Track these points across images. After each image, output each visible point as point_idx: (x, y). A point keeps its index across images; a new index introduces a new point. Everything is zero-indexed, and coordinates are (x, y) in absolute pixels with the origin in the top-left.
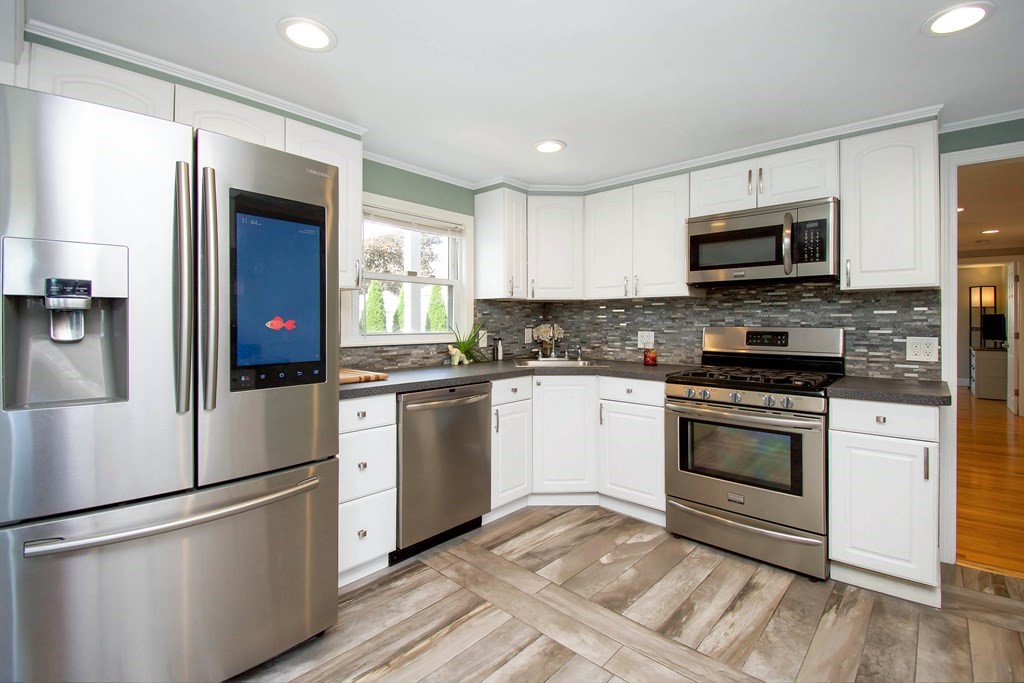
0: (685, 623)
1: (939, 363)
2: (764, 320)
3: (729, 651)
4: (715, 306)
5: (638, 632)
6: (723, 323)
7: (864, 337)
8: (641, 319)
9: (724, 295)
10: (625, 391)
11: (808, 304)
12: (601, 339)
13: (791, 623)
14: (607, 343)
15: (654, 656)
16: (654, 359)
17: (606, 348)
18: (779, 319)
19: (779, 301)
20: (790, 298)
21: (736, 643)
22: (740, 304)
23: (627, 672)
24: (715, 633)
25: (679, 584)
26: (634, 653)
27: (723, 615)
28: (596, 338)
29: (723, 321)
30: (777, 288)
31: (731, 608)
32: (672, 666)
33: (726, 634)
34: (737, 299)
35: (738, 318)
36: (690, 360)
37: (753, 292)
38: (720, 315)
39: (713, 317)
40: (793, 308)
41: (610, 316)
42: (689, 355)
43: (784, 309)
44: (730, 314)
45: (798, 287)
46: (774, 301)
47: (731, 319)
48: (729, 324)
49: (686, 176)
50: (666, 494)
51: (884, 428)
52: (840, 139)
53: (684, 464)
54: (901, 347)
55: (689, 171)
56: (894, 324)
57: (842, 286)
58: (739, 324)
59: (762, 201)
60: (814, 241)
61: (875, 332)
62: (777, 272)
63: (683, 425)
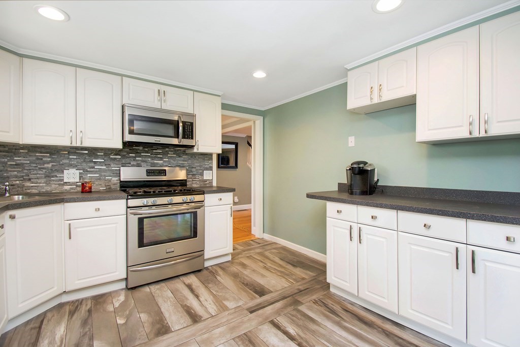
0: (195, 312)
1: (212, 180)
2: (152, 164)
3: (220, 308)
4: (124, 156)
5: (189, 330)
6: (130, 165)
7: (191, 171)
8: (67, 161)
9: (130, 150)
10: (95, 210)
11: (171, 157)
12: (23, 176)
13: (216, 287)
14: (30, 180)
15: (208, 330)
16: (90, 188)
17: (28, 184)
18: (160, 163)
19: (159, 155)
20: (163, 154)
21: (217, 304)
22: (139, 155)
23: (213, 343)
24: (207, 307)
25: (169, 303)
26: (202, 336)
27: (199, 300)
28: (16, 177)
29: (130, 164)
30: (158, 148)
31: (197, 296)
32: (218, 327)
33: (210, 304)
34: (138, 153)
35: (138, 162)
36: (108, 187)
37: (146, 149)
38: (128, 160)
39: (124, 162)
40: (165, 158)
41: (34, 158)
42: (107, 184)
43: (161, 159)
44: (134, 160)
45: (167, 149)
46: (156, 155)
47: (135, 163)
48: (133, 166)
49: (120, 77)
50: (127, 267)
51: (221, 203)
52: (194, 91)
53: (141, 244)
54: (202, 174)
55: (122, 75)
56: (200, 166)
57: (195, 150)
58: (139, 165)
59: (164, 107)
60: (189, 130)
61: (194, 170)
62: (175, 141)
63: (141, 221)
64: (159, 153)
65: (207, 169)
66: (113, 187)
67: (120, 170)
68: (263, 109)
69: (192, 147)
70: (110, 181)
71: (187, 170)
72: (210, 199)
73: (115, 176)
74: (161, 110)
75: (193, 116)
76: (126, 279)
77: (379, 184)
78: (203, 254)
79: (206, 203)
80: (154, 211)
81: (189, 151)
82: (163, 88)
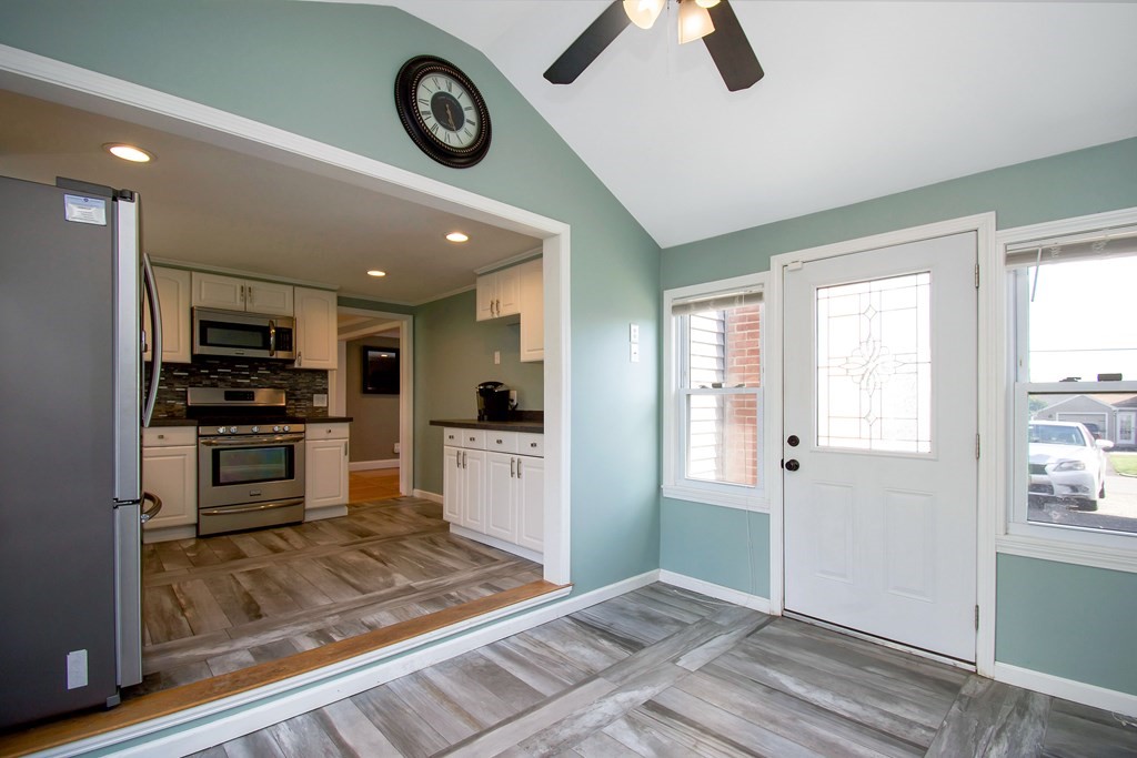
0: (279, 548)
1: (327, 407)
2: (233, 383)
3: (309, 545)
4: (194, 372)
6: (202, 385)
7: (294, 395)
9: (202, 365)
10: (157, 437)
11: (262, 374)
13: (313, 534)
18: (245, 383)
19: (243, 371)
20: (250, 370)
21: (307, 543)
22: (215, 371)
24: (294, 545)
25: (250, 544)
27: (288, 542)
29: (201, 383)
30: (242, 363)
31: (286, 540)
33: (298, 543)
34: (213, 368)
35: (213, 382)
36: (171, 413)
37: (225, 364)
38: (198, 379)
39: (192, 380)
40: (253, 376)
42: (170, 410)
43: (247, 377)
44: (207, 378)
45: (255, 364)
46: (240, 371)
47: (208, 382)
48: (206, 386)
49: (187, 273)
50: (199, 509)
51: (330, 435)
52: (294, 285)
53: (216, 481)
54: (311, 400)
55: (190, 270)
56: (308, 388)
57: (296, 366)
58: (214, 385)
59: (251, 308)
60: (285, 338)
61: (298, 392)
62: (264, 354)
63: (216, 454)
64: (244, 369)
65: (318, 392)
66: (177, 414)
67: (186, 392)
68: (411, 304)
69: (292, 362)
70: (173, 405)
71: (287, 393)
72: (315, 431)
73: (181, 400)
74: (245, 313)
75: (292, 319)
76: (197, 525)
77: (519, 409)
78: (303, 502)
79: (309, 434)
80: (234, 440)
81: (289, 367)
82: (248, 283)
